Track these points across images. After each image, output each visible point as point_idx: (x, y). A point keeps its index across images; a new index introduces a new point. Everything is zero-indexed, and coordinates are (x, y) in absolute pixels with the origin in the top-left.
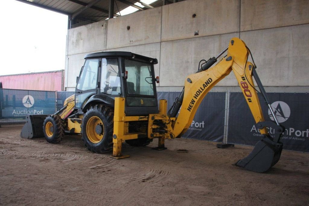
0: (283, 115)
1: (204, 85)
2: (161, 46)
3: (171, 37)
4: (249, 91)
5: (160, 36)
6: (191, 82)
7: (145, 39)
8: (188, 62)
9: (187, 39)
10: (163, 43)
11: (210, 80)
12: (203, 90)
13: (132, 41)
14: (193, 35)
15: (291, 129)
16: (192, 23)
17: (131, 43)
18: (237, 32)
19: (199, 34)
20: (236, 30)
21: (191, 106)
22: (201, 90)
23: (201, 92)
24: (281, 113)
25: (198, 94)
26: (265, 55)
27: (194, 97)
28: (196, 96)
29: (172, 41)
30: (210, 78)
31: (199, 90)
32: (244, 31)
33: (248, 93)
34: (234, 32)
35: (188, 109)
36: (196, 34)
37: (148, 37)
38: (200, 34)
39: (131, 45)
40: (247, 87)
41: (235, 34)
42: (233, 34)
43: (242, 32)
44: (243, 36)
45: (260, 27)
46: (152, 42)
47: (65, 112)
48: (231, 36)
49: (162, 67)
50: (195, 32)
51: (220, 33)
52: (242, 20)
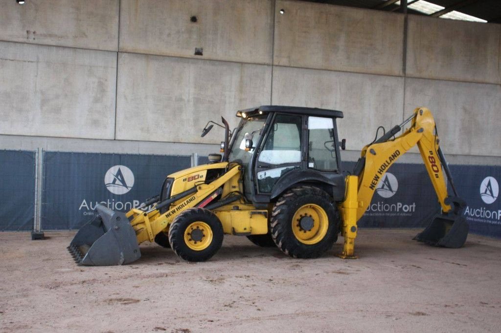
0: (391, 190)
1: (390, 158)
2: (120, 60)
3: (142, 47)
4: (436, 166)
5: (117, 40)
6: (375, 154)
7: (76, 37)
9: (182, 59)
10: (123, 56)
11: (397, 152)
12: (389, 164)
13: (34, 33)
14: (191, 53)
15: (398, 204)
16: (189, 32)
17: (32, 36)
18: (268, 65)
19: (203, 53)
20: (268, 61)
21: (374, 184)
22: (387, 164)
23: (387, 166)
24: (389, 186)
25: (384, 168)
27: (378, 172)
28: (381, 171)
29: (147, 56)
30: (398, 151)
31: (384, 164)
32: (280, 66)
33: (435, 168)
34: (264, 64)
35: (370, 187)
36: (199, 53)
37: (84, 34)
38: (206, 55)
39: (31, 41)
40: (435, 162)
41: (266, 66)
42: (263, 66)
43: (277, 66)
44: (277, 72)
45: (302, 64)
46: (95, 47)
47: (191, 200)
48: (259, 69)
49: (121, 102)
50: (196, 49)
51: (241, 61)
52: (276, 47)
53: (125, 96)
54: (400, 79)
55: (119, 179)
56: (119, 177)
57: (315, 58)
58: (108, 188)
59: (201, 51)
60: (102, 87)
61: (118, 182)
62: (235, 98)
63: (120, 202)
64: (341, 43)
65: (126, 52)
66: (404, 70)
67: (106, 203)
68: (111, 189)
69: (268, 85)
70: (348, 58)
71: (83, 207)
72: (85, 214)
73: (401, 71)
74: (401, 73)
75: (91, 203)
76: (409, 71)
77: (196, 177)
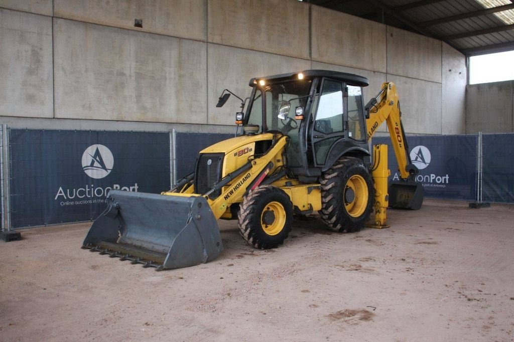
1: (372, 129)
3: (79, 14)
4: (400, 136)
5: (51, 4)
8: (123, 74)
9: (122, 29)
10: (59, 22)
11: (376, 124)
12: (371, 135)
14: (131, 24)
16: (128, 1)
18: (203, 42)
19: (143, 25)
20: (203, 38)
23: (370, 137)
26: (237, 83)
29: (86, 24)
32: (213, 43)
33: (399, 139)
34: (200, 41)
36: (138, 24)
38: (146, 27)
40: (399, 133)
41: (201, 43)
42: (199, 43)
43: (210, 43)
44: (211, 50)
45: (232, 43)
46: (26, 8)
47: (246, 178)
48: (196, 45)
49: (59, 75)
50: (136, 20)
51: (178, 36)
52: (210, 25)
53: (63, 69)
54: (308, 61)
55: (98, 161)
56: (98, 158)
57: (243, 39)
58: (85, 171)
59: (140, 23)
60: (36, 57)
61: (96, 164)
62: (175, 74)
63: (100, 188)
64: (263, 25)
65: (62, 18)
66: (310, 54)
67: (84, 190)
68: (90, 173)
69: (204, 61)
70: (269, 40)
71: (59, 196)
72: (62, 204)
73: (308, 54)
74: (309, 58)
75: (68, 190)
76: (314, 56)
77: (246, 151)
